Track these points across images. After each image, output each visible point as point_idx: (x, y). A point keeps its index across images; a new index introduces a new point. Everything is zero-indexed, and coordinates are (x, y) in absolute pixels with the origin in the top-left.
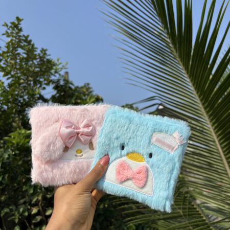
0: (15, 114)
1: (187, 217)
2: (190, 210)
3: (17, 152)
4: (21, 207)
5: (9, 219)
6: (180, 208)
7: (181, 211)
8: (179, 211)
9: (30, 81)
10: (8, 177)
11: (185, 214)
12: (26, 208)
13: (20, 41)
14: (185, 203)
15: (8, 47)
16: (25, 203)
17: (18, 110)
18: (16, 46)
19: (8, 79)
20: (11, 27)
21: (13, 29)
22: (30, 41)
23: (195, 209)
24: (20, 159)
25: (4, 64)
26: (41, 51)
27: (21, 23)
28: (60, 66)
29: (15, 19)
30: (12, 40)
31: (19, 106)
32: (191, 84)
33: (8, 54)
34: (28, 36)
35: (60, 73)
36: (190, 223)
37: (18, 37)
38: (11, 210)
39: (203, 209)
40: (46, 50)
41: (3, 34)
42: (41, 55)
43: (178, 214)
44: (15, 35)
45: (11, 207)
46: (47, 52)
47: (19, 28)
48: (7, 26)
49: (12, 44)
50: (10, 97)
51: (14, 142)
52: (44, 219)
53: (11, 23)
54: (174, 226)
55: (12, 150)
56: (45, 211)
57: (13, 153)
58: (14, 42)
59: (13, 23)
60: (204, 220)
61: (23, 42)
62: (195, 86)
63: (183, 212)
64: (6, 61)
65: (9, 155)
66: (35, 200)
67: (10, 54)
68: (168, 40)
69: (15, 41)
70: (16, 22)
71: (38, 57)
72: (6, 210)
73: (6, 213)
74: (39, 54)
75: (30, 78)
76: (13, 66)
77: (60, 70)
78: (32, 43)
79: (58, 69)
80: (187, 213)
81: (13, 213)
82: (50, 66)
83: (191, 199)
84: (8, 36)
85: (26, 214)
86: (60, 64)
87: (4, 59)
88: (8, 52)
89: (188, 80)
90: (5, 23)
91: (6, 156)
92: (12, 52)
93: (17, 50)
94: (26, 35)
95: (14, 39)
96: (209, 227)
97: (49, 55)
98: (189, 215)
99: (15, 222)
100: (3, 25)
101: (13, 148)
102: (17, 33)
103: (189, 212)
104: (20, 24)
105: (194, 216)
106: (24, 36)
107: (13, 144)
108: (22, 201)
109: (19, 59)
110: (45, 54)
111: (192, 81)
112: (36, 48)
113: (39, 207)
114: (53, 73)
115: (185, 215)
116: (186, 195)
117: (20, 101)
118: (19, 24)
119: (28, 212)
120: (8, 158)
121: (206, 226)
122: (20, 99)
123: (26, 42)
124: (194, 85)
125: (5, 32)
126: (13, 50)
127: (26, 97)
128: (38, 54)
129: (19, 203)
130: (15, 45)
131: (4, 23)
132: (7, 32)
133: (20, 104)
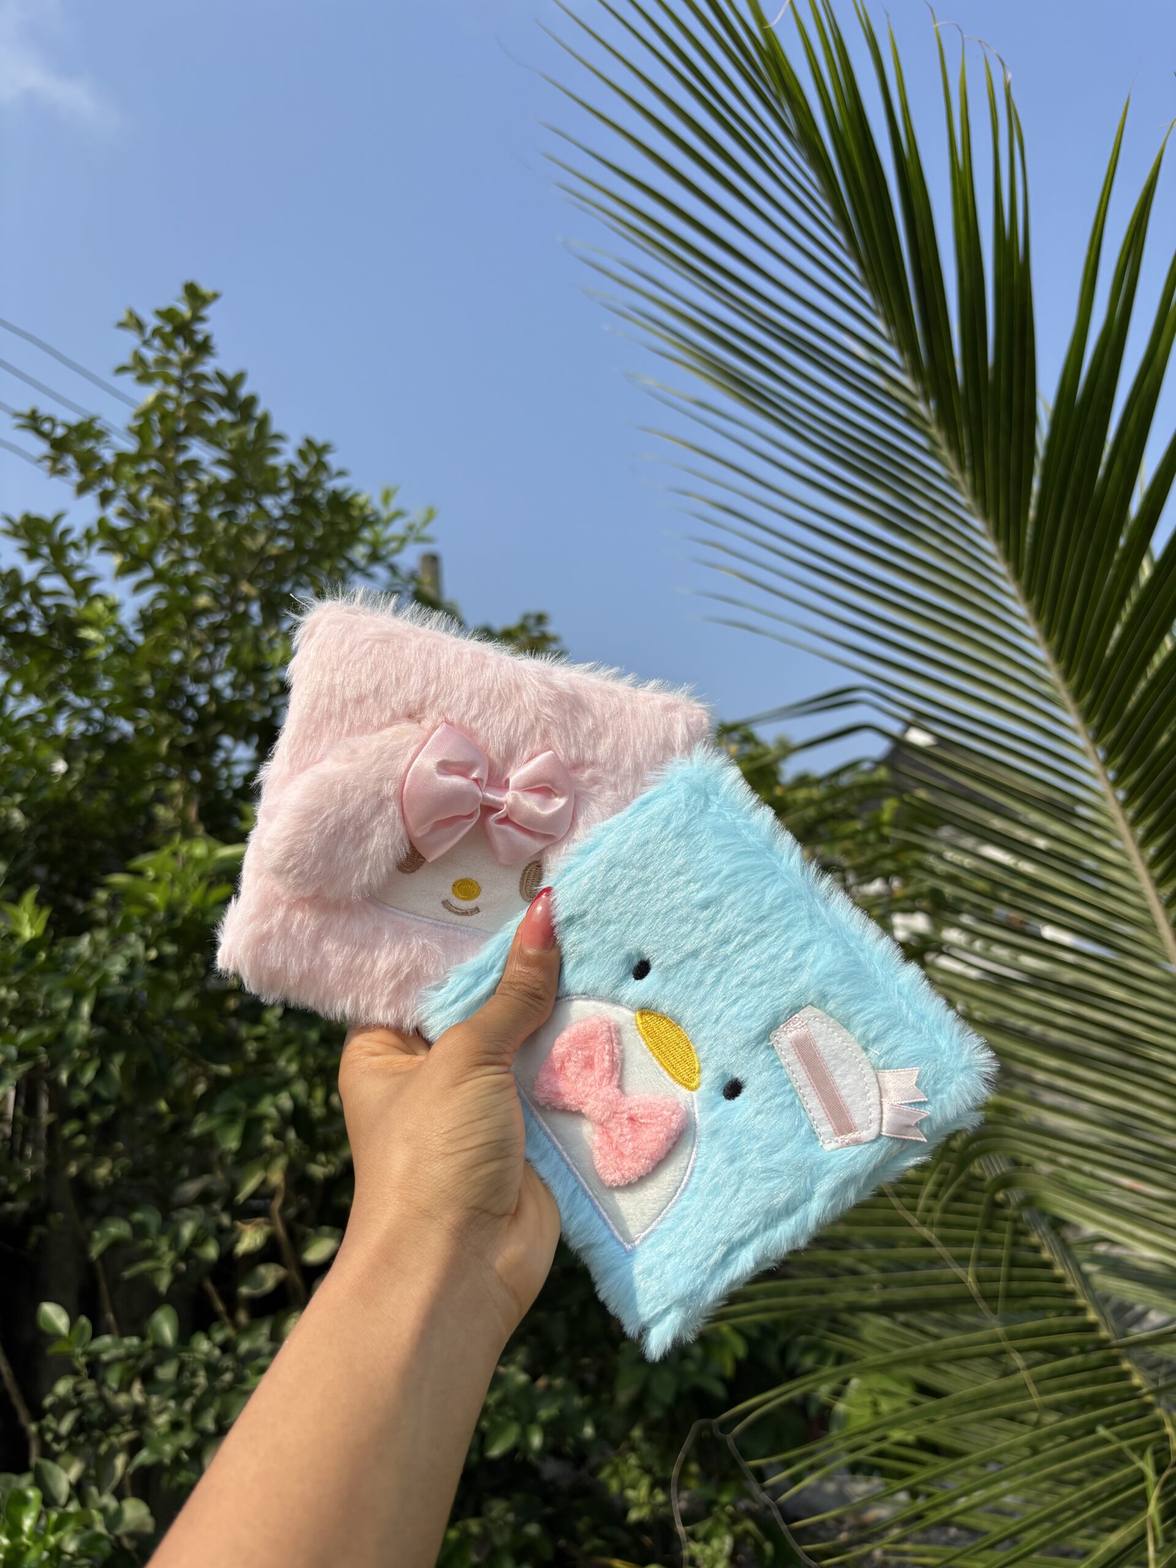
0: (168, 760)
1: (1000, 1304)
2: (1017, 1272)
3: (170, 949)
4: (189, 1218)
5: (127, 1274)
6: (963, 1260)
7: (969, 1275)
8: (958, 1271)
9: (247, 599)
10: (124, 1068)
11: (989, 1287)
12: (211, 1224)
13: (200, 403)
14: (994, 1236)
15: (141, 433)
16: (205, 1198)
17: (183, 741)
18: (182, 426)
19: (139, 587)
20: (157, 332)
21: (170, 345)
22: (251, 401)
23: (1048, 1265)
24: (185, 985)
25: (123, 514)
26: (302, 454)
27: (207, 312)
28: (397, 528)
29: (180, 292)
30: (162, 398)
31: (186, 721)
32: (1031, 631)
33: (144, 469)
34: (240, 378)
35: (396, 559)
36: (1012, 1337)
37: (189, 384)
38: (140, 1230)
39: (1088, 1268)
40: (325, 449)
41: (122, 370)
42: (303, 472)
43: (955, 1289)
44: (175, 372)
45: (138, 1216)
46: (330, 458)
47: (200, 338)
48: (140, 326)
49: (163, 418)
50: (145, 678)
51: (155, 898)
52: (298, 1280)
53: (160, 314)
54: (930, 1344)
55: (143, 936)
56: (299, 1243)
57: (153, 954)
58: (170, 406)
59: (168, 315)
60: (1092, 1327)
61: (213, 405)
62: (1056, 639)
63: (979, 1279)
64: (132, 499)
65: (132, 963)
66: (250, 1186)
67: (154, 465)
68: (920, 407)
69: (179, 405)
70: (185, 310)
71: (284, 482)
72: (117, 1229)
73: (116, 1245)
74: (291, 468)
75: (245, 588)
76: (162, 524)
77: (393, 545)
78: (259, 412)
79: (387, 542)
80: (1001, 1286)
81: (148, 1242)
82: (344, 527)
83: (1026, 1215)
84: (145, 378)
85: (211, 1251)
86: (399, 514)
87: (123, 492)
88: (140, 457)
89: (1021, 609)
90: (131, 314)
91: (117, 966)
92: (159, 459)
93: (184, 448)
94: (230, 372)
95: (173, 391)
96: (1115, 1361)
97: (341, 473)
98: (1010, 1296)
99: (154, 1291)
100: (122, 325)
101: (149, 931)
102: (187, 364)
103: (1010, 1279)
104: (201, 319)
105: (1035, 1301)
106: (220, 377)
107: (152, 908)
108: (191, 1188)
109: (196, 491)
110: (321, 466)
111: (1037, 615)
112: (278, 437)
113: (270, 1224)
114: (362, 563)
115: (990, 1298)
116: (1000, 1196)
117: (191, 700)
118: (197, 318)
119: (221, 1244)
120: (125, 978)
121: (1096, 1357)
122: (192, 688)
123: (232, 409)
124: (1047, 634)
125: (127, 359)
126: (163, 447)
127: (222, 681)
128: (284, 469)
129: (176, 1199)
130: (178, 420)
131: (123, 316)
132: (139, 360)
133: (190, 713)
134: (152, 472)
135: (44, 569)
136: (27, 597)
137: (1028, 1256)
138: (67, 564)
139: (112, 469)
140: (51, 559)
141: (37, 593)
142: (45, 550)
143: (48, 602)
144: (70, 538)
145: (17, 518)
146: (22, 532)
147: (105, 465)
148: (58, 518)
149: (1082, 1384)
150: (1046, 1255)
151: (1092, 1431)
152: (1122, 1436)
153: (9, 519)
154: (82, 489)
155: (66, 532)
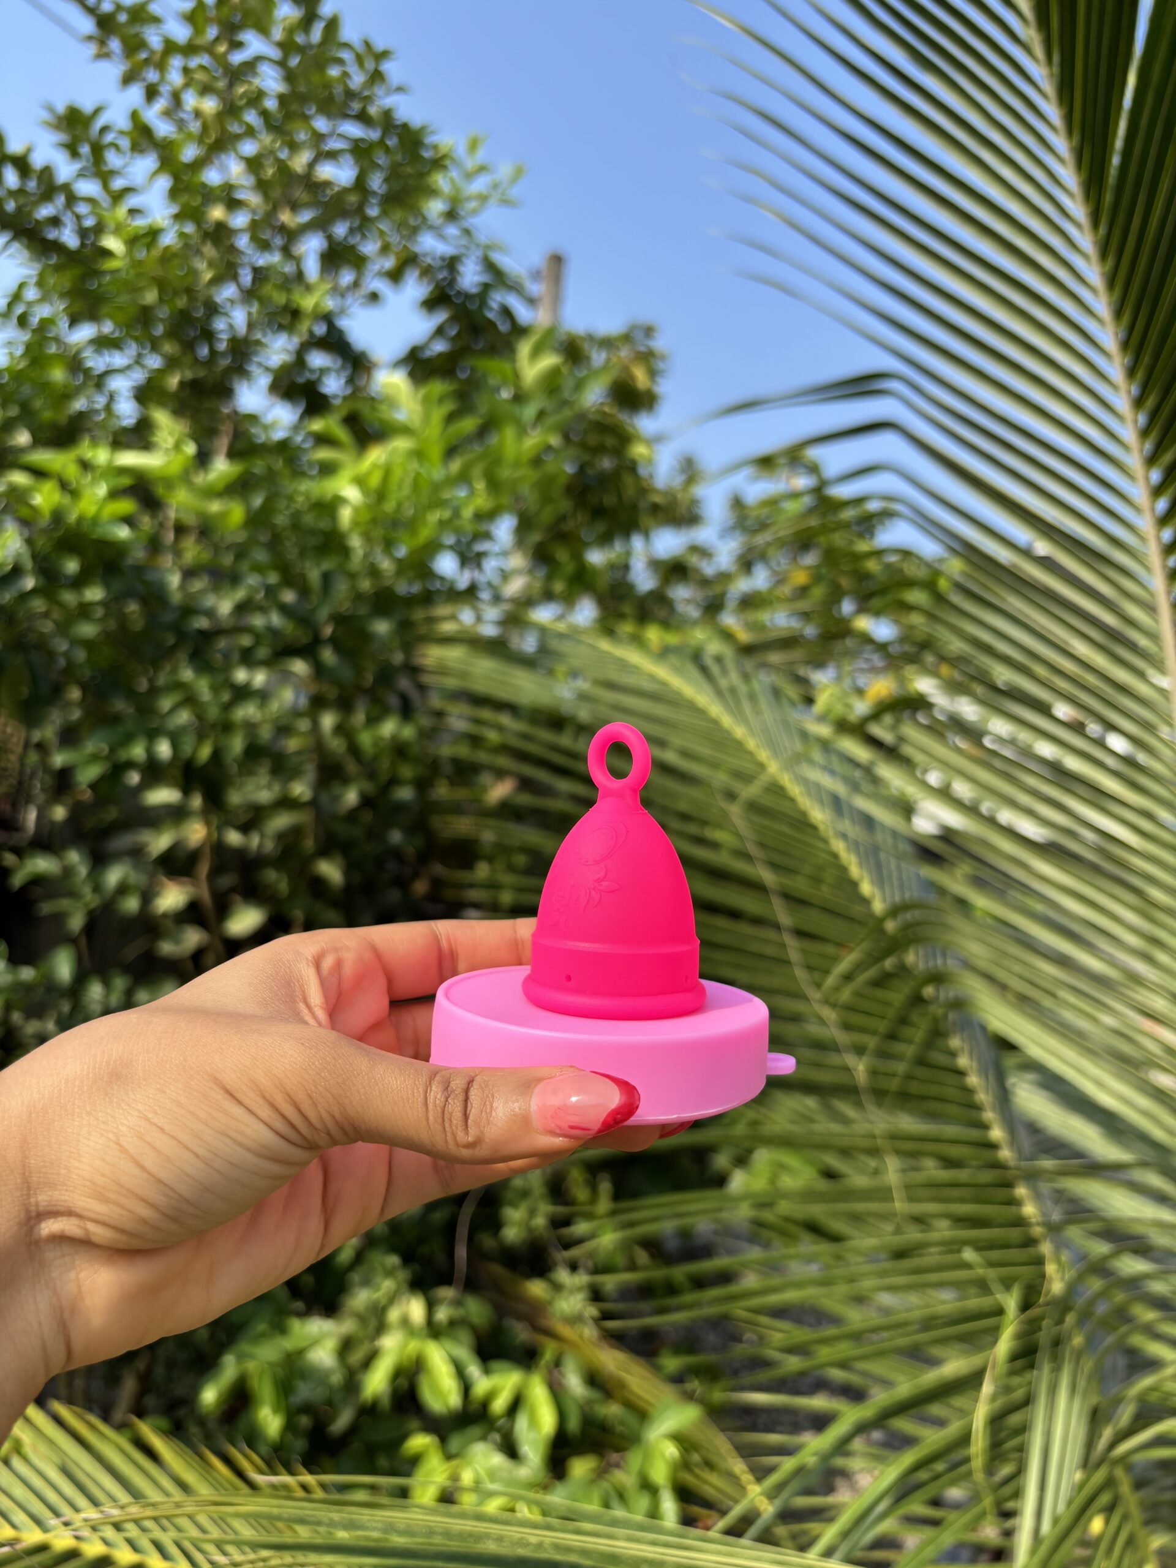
1: (889, 1100)
2: (922, 1072)
6: (860, 1050)
7: (860, 1066)
8: (850, 1060)
11: (881, 1082)
14: (907, 1031)
23: (960, 1073)
25: (167, 114)
26: (360, 60)
28: (478, 185)
33: (194, 62)
35: (473, 222)
36: (892, 1136)
40: (383, 55)
42: (357, 80)
43: (839, 1077)
46: (387, 67)
52: (214, 947)
60: (993, 1146)
63: (873, 1073)
66: (158, 844)
67: (204, 60)
72: (45, 864)
73: (38, 881)
75: (287, 217)
76: (205, 127)
77: (473, 205)
79: (469, 199)
80: (894, 1085)
83: (951, 1016)
85: (133, 904)
86: (482, 169)
93: (237, 45)
96: (1009, 1185)
97: (400, 89)
98: (904, 1095)
99: (62, 930)
103: (909, 1077)
110: (377, 77)
112: (347, 46)
113: (196, 886)
114: (438, 220)
115: (879, 1094)
116: (929, 991)
119: (142, 898)
121: (987, 1176)
126: (217, 39)
128: (340, 79)
129: (111, 847)
134: (202, 67)
135: (81, 170)
136: (61, 200)
137: (940, 1058)
138: (105, 169)
139: (157, 57)
140: (92, 160)
141: (72, 199)
142: (85, 149)
143: (82, 209)
144: (109, 138)
145: (61, 108)
146: (65, 124)
147: (152, 52)
148: (98, 111)
149: (962, 1200)
150: (963, 1061)
151: (959, 1251)
152: (992, 1264)
153: (50, 109)
154: (128, 79)
155: (105, 129)
